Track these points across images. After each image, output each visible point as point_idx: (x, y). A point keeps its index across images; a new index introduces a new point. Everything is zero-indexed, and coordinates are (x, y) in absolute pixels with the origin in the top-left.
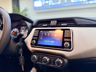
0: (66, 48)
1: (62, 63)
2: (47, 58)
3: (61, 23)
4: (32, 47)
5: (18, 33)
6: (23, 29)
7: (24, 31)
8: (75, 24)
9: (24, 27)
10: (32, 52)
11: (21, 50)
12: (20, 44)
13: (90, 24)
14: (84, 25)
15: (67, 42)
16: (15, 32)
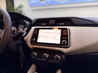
0: (64, 45)
1: (60, 58)
2: (46, 55)
3: (59, 23)
4: (31, 44)
5: (16, 31)
6: (22, 27)
7: (22, 29)
8: (72, 24)
9: (22, 26)
10: (32, 49)
11: (21, 48)
12: (19, 42)
13: (85, 23)
14: (80, 25)
15: (65, 39)
16: (13, 31)
